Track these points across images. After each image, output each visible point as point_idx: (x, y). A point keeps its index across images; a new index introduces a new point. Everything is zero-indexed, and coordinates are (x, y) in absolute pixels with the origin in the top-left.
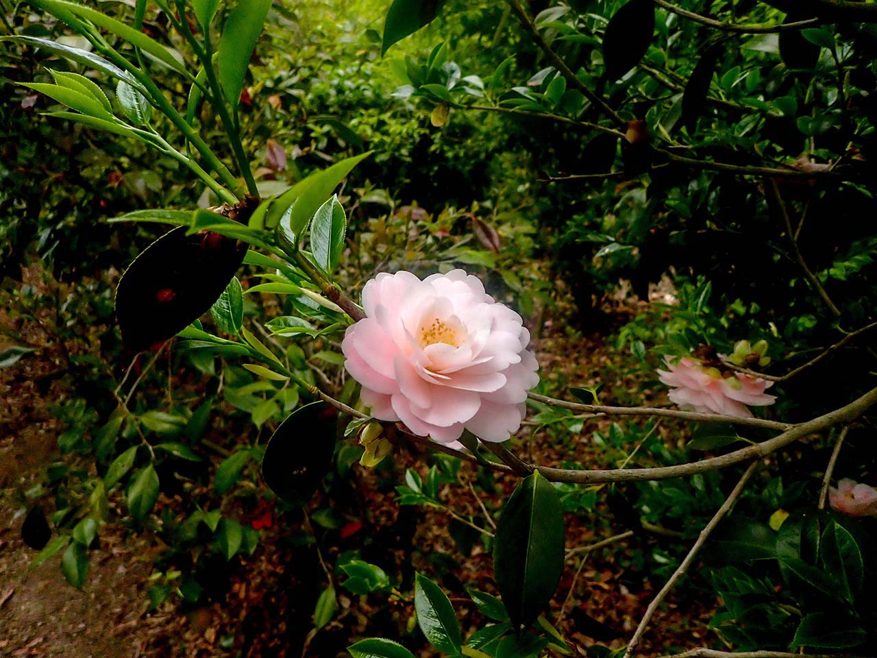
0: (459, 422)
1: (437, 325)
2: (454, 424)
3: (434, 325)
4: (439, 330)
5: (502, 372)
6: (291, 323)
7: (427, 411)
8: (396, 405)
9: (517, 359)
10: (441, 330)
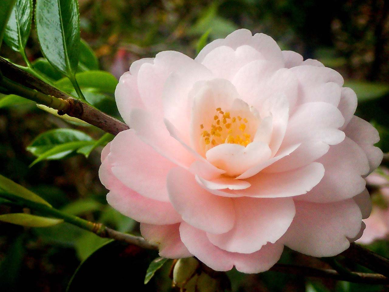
0: (269, 244)
1: (221, 117)
2: (263, 247)
3: (216, 117)
4: (225, 122)
5: (319, 160)
6: (60, 138)
7: (228, 236)
8: (185, 237)
9: (340, 137)
10: (229, 121)
